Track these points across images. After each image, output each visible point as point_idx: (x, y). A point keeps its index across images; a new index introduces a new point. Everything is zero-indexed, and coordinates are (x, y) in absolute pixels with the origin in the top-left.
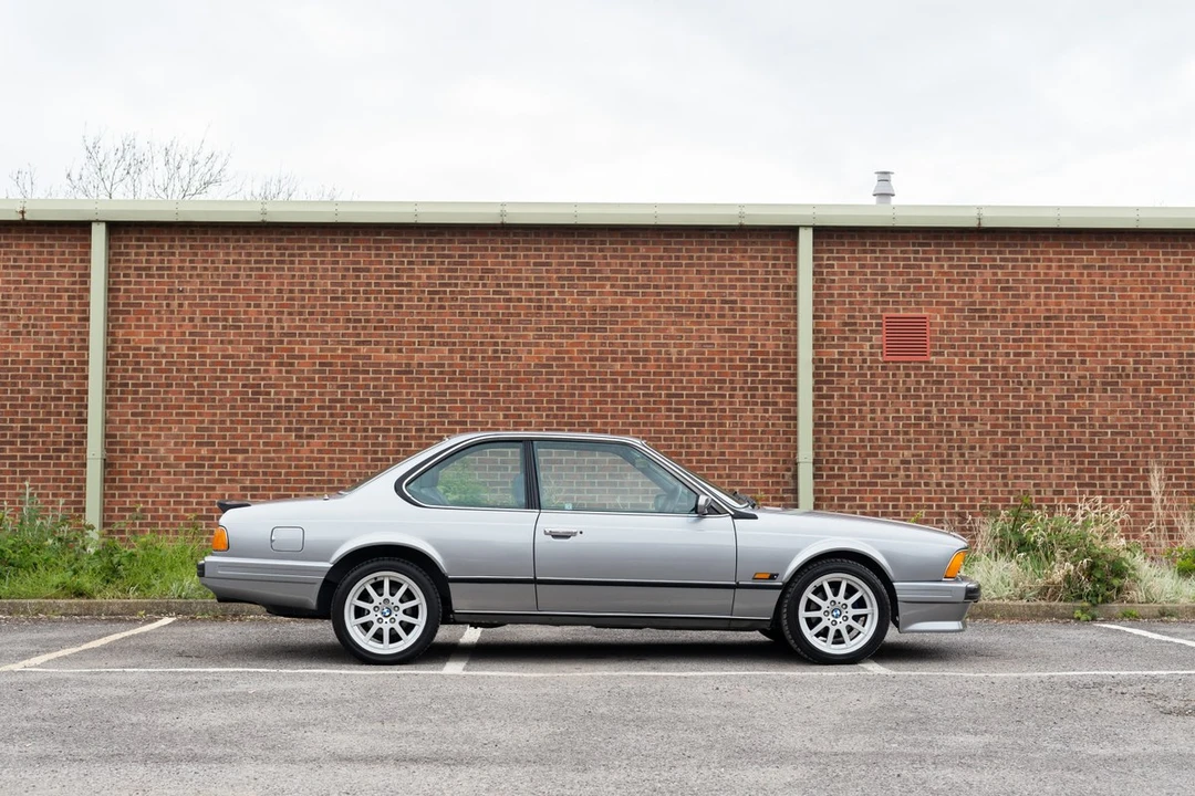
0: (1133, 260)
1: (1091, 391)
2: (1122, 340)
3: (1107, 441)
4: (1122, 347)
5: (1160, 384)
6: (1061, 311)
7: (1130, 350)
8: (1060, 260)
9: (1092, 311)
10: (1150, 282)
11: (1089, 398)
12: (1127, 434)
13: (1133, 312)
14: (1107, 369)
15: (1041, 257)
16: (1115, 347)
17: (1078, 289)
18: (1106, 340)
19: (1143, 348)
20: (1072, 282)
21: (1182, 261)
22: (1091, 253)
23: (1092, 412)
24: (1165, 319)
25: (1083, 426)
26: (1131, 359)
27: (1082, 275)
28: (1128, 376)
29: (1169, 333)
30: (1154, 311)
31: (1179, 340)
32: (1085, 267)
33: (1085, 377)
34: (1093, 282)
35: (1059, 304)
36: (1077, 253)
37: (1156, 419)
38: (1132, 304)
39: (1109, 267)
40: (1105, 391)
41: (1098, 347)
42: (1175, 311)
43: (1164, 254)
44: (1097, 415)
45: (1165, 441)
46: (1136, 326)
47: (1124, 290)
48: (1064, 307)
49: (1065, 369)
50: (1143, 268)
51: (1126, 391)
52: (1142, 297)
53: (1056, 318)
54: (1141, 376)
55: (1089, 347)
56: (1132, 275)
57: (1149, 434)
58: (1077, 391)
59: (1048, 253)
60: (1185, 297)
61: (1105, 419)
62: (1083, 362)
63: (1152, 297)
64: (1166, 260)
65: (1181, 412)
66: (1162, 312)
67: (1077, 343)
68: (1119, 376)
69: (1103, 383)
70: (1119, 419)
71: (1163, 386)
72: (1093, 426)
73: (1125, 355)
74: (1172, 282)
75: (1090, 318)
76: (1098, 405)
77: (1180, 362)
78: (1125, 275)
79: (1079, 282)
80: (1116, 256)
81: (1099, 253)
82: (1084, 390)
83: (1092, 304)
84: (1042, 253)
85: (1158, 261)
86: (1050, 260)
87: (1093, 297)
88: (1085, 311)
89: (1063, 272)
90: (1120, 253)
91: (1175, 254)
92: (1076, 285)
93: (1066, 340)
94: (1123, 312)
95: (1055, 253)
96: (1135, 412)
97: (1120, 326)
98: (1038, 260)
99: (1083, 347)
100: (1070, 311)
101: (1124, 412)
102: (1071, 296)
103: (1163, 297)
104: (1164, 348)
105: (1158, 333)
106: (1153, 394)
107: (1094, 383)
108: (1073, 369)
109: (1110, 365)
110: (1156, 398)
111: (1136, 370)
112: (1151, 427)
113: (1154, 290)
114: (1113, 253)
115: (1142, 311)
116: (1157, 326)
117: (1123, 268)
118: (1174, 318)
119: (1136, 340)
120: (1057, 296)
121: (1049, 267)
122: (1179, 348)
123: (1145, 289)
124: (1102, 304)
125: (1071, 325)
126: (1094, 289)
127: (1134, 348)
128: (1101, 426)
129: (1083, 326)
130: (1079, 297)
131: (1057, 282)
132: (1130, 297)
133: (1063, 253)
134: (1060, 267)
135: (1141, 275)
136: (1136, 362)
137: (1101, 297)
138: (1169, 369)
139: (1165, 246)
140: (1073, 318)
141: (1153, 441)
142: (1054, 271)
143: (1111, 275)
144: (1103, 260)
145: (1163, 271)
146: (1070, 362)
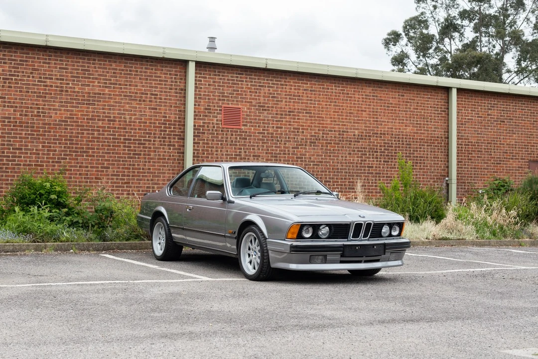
0: (323, 88)
1: (306, 145)
2: (319, 124)
3: (311, 168)
4: (318, 127)
5: (331, 143)
6: (295, 109)
7: (321, 128)
8: (295, 86)
9: (307, 110)
10: (329, 98)
11: (305, 148)
12: (318, 165)
13: (322, 111)
14: (312, 136)
15: (288, 84)
16: (315, 126)
17: (302, 99)
18: (312, 123)
19: (326, 127)
20: (299, 96)
21: (341, 90)
22: (307, 84)
23: (305, 155)
24: (334, 115)
25: (302, 161)
26: (321, 132)
27: (303, 93)
28: (320, 139)
29: (335, 121)
30: (330, 111)
31: (339, 125)
32: (305, 90)
33: (303, 139)
34: (308, 97)
35: (294, 106)
36: (302, 83)
37: (330, 159)
38: (322, 108)
39: (314, 91)
40: (311, 146)
41: (309, 126)
42: (338, 112)
43: (335, 86)
44: (307, 156)
45: (333, 169)
46: (323, 118)
47: (319, 101)
48: (296, 107)
49: (296, 135)
50: (327, 92)
51: (318, 146)
52: (326, 105)
53: (293, 112)
54: (325, 140)
55: (306, 126)
56: (323, 95)
57: (327, 165)
58: (300, 145)
59: (290, 82)
60: (342, 106)
61: (310, 158)
62: (303, 132)
63: (330, 105)
64: (336, 89)
65: (339, 156)
66: (334, 112)
67: (301, 124)
68: (317, 139)
69: (311, 142)
70: (316, 159)
71: (333, 145)
72: (306, 161)
73: (319, 130)
74: (338, 99)
75: (306, 113)
76: (308, 152)
77: (339, 134)
78: (320, 95)
79: (302, 96)
80: (316, 86)
81: (311, 84)
82: (303, 145)
83: (307, 107)
84: (288, 82)
85: (332, 89)
86: (291, 86)
87: (307, 103)
88: (304, 110)
89: (296, 91)
90: (318, 85)
91: (339, 87)
92: (301, 98)
93: (296, 122)
94: (319, 111)
95: (294, 83)
96: (322, 156)
97: (318, 117)
98: (286, 85)
99: (303, 126)
100: (298, 109)
101: (318, 155)
102: (299, 103)
103: (334, 105)
104: (334, 128)
105: (331, 121)
106: (329, 148)
107: (306, 142)
108: (299, 135)
109: (313, 134)
110: (330, 150)
111: (323, 137)
112: (328, 162)
113: (331, 102)
114: (315, 85)
115: (326, 111)
116: (331, 118)
117: (319, 91)
118: (338, 115)
119: (323, 124)
120: (294, 102)
121: (291, 89)
122: (339, 128)
123: (327, 102)
124: (311, 107)
125: (298, 116)
126: (308, 100)
127: (323, 127)
128: (309, 161)
129: (303, 116)
130: (302, 103)
131: (294, 96)
132: (321, 104)
133: (296, 83)
134: (295, 89)
135: (326, 95)
136: (323, 134)
137: (311, 104)
138: (335, 137)
139: (335, 83)
140: (299, 112)
141: (328, 169)
142: (293, 90)
143: (315, 94)
144: (312, 87)
145: (334, 94)
146: (298, 132)
